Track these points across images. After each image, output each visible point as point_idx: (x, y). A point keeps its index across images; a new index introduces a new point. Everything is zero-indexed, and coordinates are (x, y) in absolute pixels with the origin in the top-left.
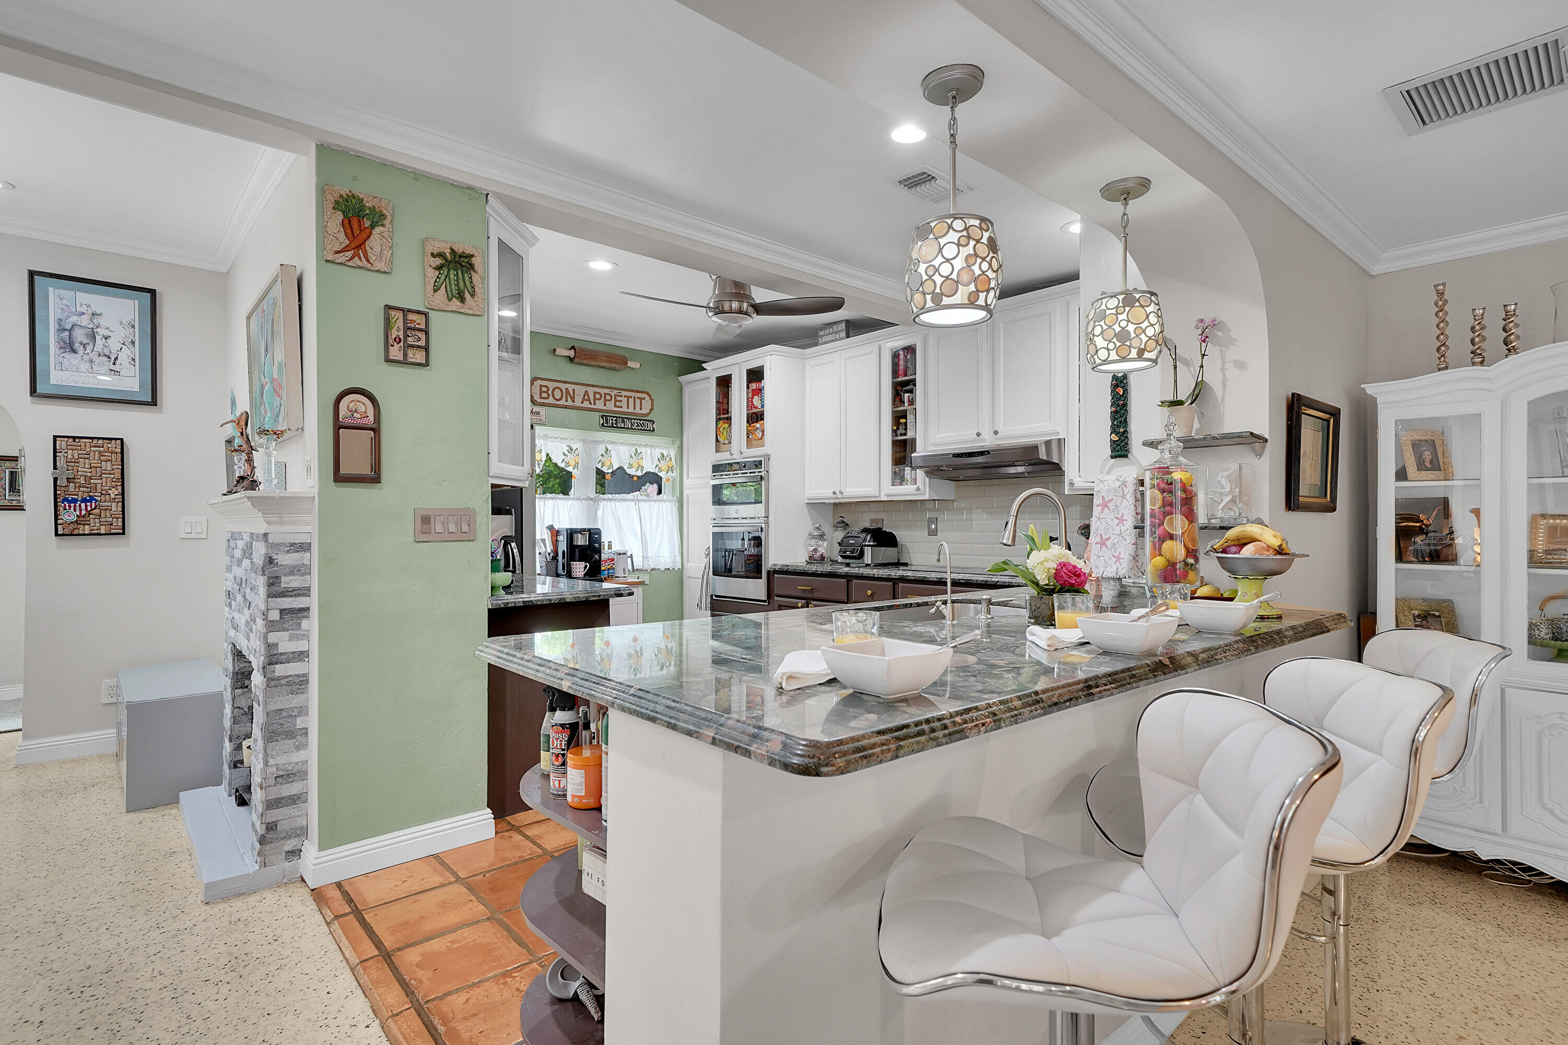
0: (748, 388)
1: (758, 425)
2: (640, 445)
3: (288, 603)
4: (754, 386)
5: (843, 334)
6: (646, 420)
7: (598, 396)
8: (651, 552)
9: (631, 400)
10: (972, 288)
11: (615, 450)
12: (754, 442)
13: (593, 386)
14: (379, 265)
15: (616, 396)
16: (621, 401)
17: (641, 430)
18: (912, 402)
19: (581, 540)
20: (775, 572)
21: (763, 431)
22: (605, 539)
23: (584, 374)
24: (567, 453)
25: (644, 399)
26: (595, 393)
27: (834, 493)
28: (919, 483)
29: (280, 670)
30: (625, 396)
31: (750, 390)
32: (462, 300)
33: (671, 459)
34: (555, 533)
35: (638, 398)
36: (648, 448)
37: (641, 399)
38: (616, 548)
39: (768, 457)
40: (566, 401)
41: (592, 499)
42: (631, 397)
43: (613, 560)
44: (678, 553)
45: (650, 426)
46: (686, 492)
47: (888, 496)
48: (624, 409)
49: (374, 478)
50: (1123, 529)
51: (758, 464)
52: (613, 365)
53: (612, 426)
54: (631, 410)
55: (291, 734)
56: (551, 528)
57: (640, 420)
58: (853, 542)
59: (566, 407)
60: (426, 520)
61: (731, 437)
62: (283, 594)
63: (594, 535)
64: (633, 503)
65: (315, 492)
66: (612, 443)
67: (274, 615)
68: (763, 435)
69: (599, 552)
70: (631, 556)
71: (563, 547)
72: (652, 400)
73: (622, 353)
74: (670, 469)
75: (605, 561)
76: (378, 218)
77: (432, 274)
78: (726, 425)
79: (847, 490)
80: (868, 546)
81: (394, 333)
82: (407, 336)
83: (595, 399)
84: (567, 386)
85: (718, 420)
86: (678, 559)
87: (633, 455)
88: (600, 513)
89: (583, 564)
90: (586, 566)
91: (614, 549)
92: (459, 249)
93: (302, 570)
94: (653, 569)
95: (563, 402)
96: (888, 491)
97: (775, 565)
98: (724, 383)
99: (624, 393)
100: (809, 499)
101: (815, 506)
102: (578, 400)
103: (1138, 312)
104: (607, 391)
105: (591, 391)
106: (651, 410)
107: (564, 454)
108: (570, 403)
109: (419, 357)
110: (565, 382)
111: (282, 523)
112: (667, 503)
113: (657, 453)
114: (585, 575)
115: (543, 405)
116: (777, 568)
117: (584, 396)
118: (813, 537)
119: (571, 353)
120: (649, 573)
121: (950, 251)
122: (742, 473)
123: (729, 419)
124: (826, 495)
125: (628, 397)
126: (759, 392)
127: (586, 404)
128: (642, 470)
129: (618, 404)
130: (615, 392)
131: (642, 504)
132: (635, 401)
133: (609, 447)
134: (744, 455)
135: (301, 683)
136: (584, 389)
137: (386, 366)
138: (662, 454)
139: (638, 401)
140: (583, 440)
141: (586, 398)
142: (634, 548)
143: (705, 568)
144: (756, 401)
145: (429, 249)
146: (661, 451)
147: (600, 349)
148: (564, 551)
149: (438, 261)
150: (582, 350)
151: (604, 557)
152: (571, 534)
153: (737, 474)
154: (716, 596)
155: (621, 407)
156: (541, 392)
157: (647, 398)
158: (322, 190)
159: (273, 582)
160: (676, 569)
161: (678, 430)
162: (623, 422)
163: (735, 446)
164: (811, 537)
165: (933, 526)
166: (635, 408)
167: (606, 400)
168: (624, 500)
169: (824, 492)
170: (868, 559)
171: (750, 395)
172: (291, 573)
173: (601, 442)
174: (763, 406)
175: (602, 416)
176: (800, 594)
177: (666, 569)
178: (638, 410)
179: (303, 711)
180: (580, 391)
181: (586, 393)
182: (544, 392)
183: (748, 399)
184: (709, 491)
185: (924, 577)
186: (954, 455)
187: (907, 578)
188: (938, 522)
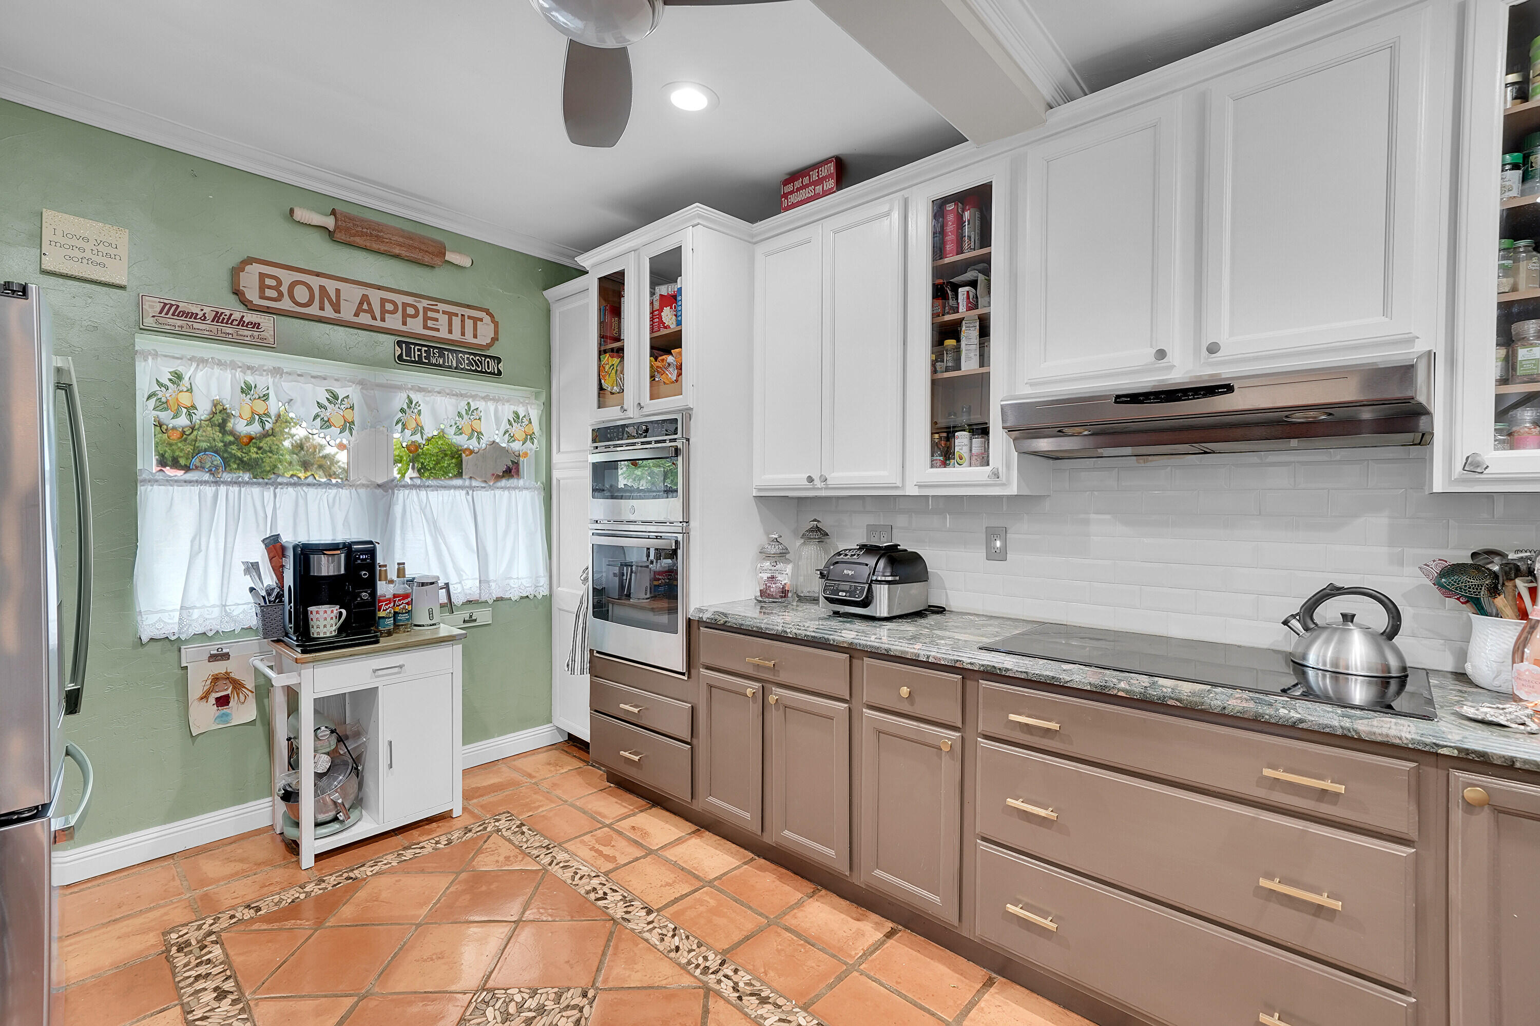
0: (652, 294)
1: (670, 359)
2: (474, 397)
4: (663, 290)
5: (831, 183)
6: (486, 357)
7: (389, 307)
8: (495, 573)
9: (456, 321)
11: (427, 403)
12: (663, 388)
13: (379, 288)
15: (426, 310)
16: (437, 320)
17: (476, 371)
18: (973, 304)
19: (326, 567)
20: (702, 622)
21: (680, 368)
22: (387, 558)
23: (360, 263)
24: (326, 403)
25: (481, 320)
26: (383, 301)
27: (810, 479)
28: (996, 463)
30: (444, 312)
31: (657, 297)
33: (530, 422)
34: (279, 551)
35: (469, 317)
36: (490, 403)
37: (476, 320)
39: (687, 413)
40: (322, 308)
41: (379, 486)
42: (457, 315)
43: (406, 596)
44: (542, 572)
45: (493, 367)
46: (556, 474)
47: (920, 486)
48: (443, 334)
51: (670, 426)
52: (416, 255)
53: (420, 362)
54: (456, 336)
57: (475, 355)
58: (850, 573)
59: (319, 319)
61: (623, 380)
63: (360, 555)
64: (464, 492)
66: (420, 390)
68: (680, 374)
69: (371, 583)
70: (447, 586)
71: (291, 578)
72: (496, 324)
73: (430, 235)
74: (529, 437)
75: (387, 600)
78: (616, 361)
79: (833, 475)
80: (880, 582)
83: (384, 312)
84: (322, 281)
85: (601, 353)
86: (543, 581)
87: (464, 413)
88: (398, 509)
89: (333, 610)
90: (341, 614)
94: (499, 599)
95: (314, 310)
96: (922, 477)
97: (701, 610)
98: (612, 288)
99: (442, 307)
100: (760, 490)
101: (772, 503)
102: (347, 313)
104: (409, 300)
105: (374, 295)
106: (495, 339)
107: (320, 405)
108: (329, 312)
110: (318, 274)
112: (525, 492)
113: (507, 411)
114: (341, 630)
115: (268, 311)
116: (705, 616)
117: (361, 303)
118: (768, 557)
119: (330, 222)
120: (490, 606)
122: (643, 443)
123: (620, 351)
124: (793, 484)
125: (451, 315)
126: (673, 300)
127: (365, 319)
128: (479, 438)
129: (430, 323)
130: (425, 303)
131: (479, 494)
132: (463, 321)
133: (415, 397)
134: (646, 411)
136: (358, 292)
138: (517, 414)
139: (469, 324)
140: (362, 383)
141: (365, 307)
143: (581, 603)
144: (667, 315)
146: (513, 408)
147: (392, 223)
148: (290, 586)
150: (349, 218)
151: (382, 593)
152: (309, 553)
153: (634, 444)
154: (598, 652)
155: (438, 330)
156: (263, 287)
157: (487, 319)
160: (540, 597)
161: (542, 375)
162: (441, 355)
163: (629, 398)
164: (764, 555)
165: (998, 544)
166: (463, 334)
167: (405, 316)
168: (445, 487)
169: (789, 477)
170: (881, 607)
171: (657, 305)
173: (399, 388)
174: (679, 323)
175: (399, 343)
176: (750, 671)
177: (522, 598)
178: (469, 338)
180: (351, 293)
181: (365, 299)
182: (270, 287)
183: (652, 313)
184: (588, 473)
185: (1053, 678)
186: (1120, 399)
187: (1004, 673)
188: (1008, 536)
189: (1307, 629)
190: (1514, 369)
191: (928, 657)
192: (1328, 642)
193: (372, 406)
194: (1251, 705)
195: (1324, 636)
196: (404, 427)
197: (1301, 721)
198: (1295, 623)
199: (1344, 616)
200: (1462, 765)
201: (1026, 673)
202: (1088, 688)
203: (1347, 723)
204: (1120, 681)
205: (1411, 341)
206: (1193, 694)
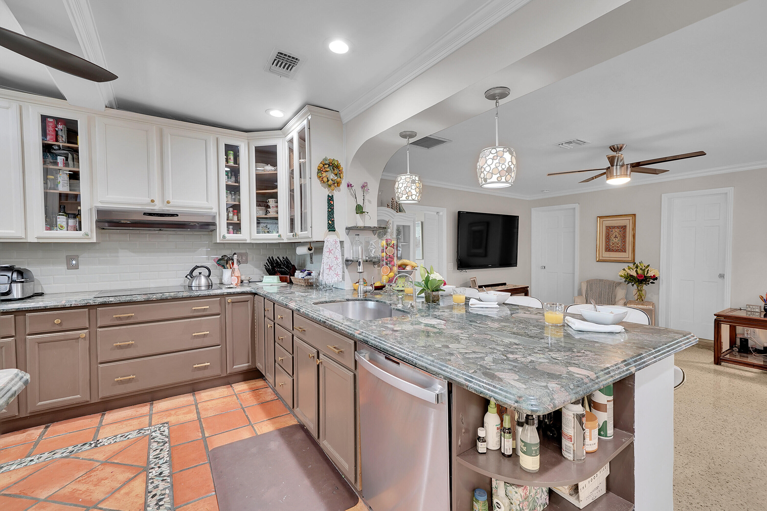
28: (86, 229)
50: (338, 262)
165: (73, 262)
185: (130, 300)
186: (145, 214)
187: (110, 303)
188: (79, 259)
189: (191, 278)
190: (229, 218)
191: (71, 305)
192: (197, 279)
194: (189, 294)
195: (196, 278)
197: (200, 295)
198: (188, 276)
199: (199, 273)
200: (227, 296)
201: (120, 301)
202: (143, 300)
203: (208, 293)
204: (153, 296)
205: (212, 209)
206: (175, 294)
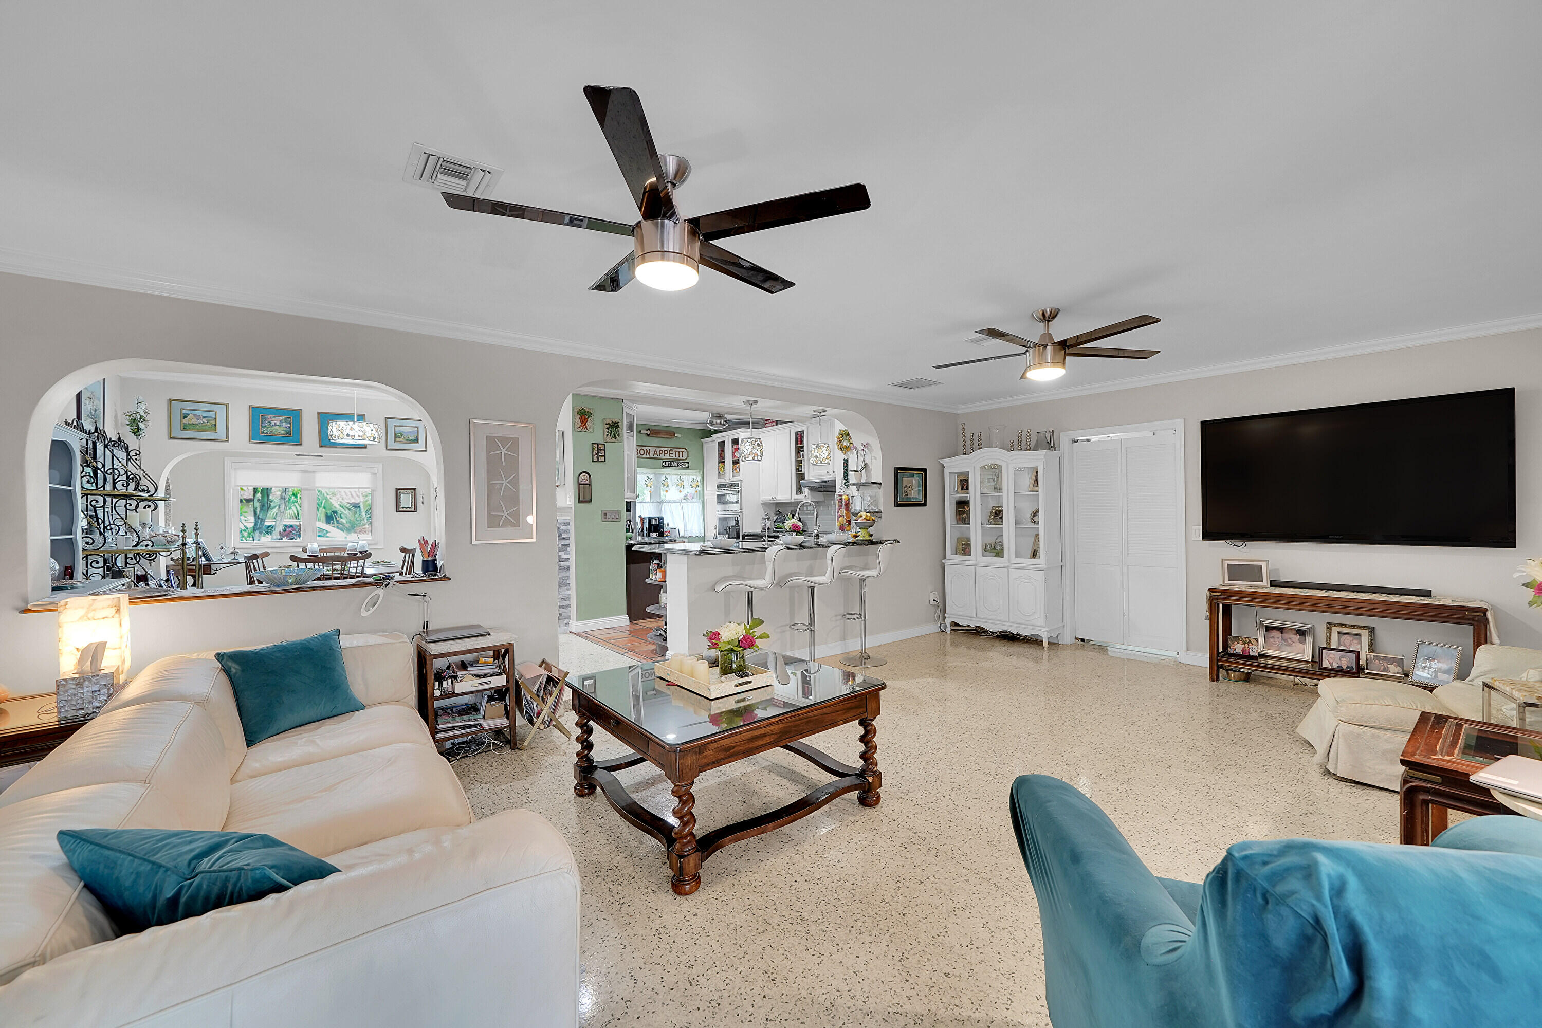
0: (733, 447)
1: (737, 465)
2: (682, 475)
3: (564, 542)
4: (735, 446)
6: (685, 462)
7: (661, 452)
8: (689, 528)
9: (677, 453)
10: (753, 456)
11: (670, 478)
12: (735, 474)
13: (659, 447)
14: (590, 430)
15: (670, 451)
16: (672, 453)
17: (683, 467)
18: (803, 457)
19: (654, 522)
20: (745, 536)
21: (739, 469)
22: (665, 522)
23: (655, 441)
24: (647, 480)
26: (660, 450)
27: (772, 498)
28: (806, 494)
29: (562, 564)
31: (733, 449)
32: (615, 438)
33: (697, 482)
34: (642, 519)
36: (686, 476)
37: (682, 452)
38: (671, 526)
39: (742, 481)
40: (646, 455)
41: (659, 503)
42: (677, 451)
43: (671, 531)
44: (702, 529)
45: (687, 465)
46: (705, 498)
47: (794, 500)
48: (674, 457)
49: (590, 501)
51: (737, 485)
52: (668, 436)
53: (668, 466)
54: (677, 457)
55: (565, 585)
56: (640, 517)
57: (682, 462)
59: (646, 458)
60: (605, 514)
61: (725, 471)
62: (562, 539)
63: (660, 520)
64: (679, 504)
65: (573, 506)
66: (668, 474)
67: (560, 546)
68: (739, 471)
69: (663, 528)
70: (679, 530)
71: (646, 525)
72: (688, 452)
73: (672, 430)
74: (697, 487)
75: (666, 532)
76: (590, 415)
77: (606, 430)
78: (723, 465)
79: (778, 497)
81: (595, 452)
82: (598, 452)
84: (646, 448)
85: (719, 462)
86: (703, 531)
87: (679, 480)
88: (663, 509)
89: (656, 533)
90: (657, 535)
91: (670, 526)
92: (614, 421)
93: (568, 531)
95: (644, 456)
96: (795, 497)
97: (745, 532)
98: (722, 444)
99: (674, 450)
100: (762, 501)
101: (765, 504)
102: (652, 454)
103: (820, 450)
104: (666, 449)
105: (658, 449)
106: (688, 457)
108: (648, 456)
109: (602, 459)
110: (645, 446)
111: (561, 516)
112: (696, 503)
113: (691, 478)
114: (657, 540)
116: (746, 534)
117: (655, 452)
119: (648, 432)
120: (688, 538)
121: (747, 447)
122: (730, 489)
123: (724, 462)
124: (768, 499)
126: (737, 449)
127: (656, 456)
129: (671, 455)
130: (670, 449)
131: (683, 504)
132: (679, 453)
133: (667, 476)
134: (731, 480)
135: (568, 568)
136: (655, 449)
137: (593, 463)
138: (693, 479)
139: (681, 453)
140: (654, 474)
142: (680, 526)
143: (715, 533)
144: (736, 454)
145: (605, 422)
146: (693, 477)
147: (662, 429)
149: (608, 426)
150: (653, 430)
151: (665, 530)
152: (650, 519)
153: (728, 489)
157: (685, 451)
158: (573, 409)
159: (560, 535)
160: (702, 536)
161: (701, 467)
162: (674, 464)
163: (727, 476)
164: (763, 519)
166: (679, 457)
167: (665, 454)
168: (674, 502)
169: (768, 498)
171: (733, 451)
172: (564, 533)
173: (663, 474)
174: (739, 457)
175: (663, 462)
178: (681, 458)
179: (569, 578)
180: (653, 450)
183: (732, 453)
184: (716, 496)
193: (657, 480)
196: (664, 485)
